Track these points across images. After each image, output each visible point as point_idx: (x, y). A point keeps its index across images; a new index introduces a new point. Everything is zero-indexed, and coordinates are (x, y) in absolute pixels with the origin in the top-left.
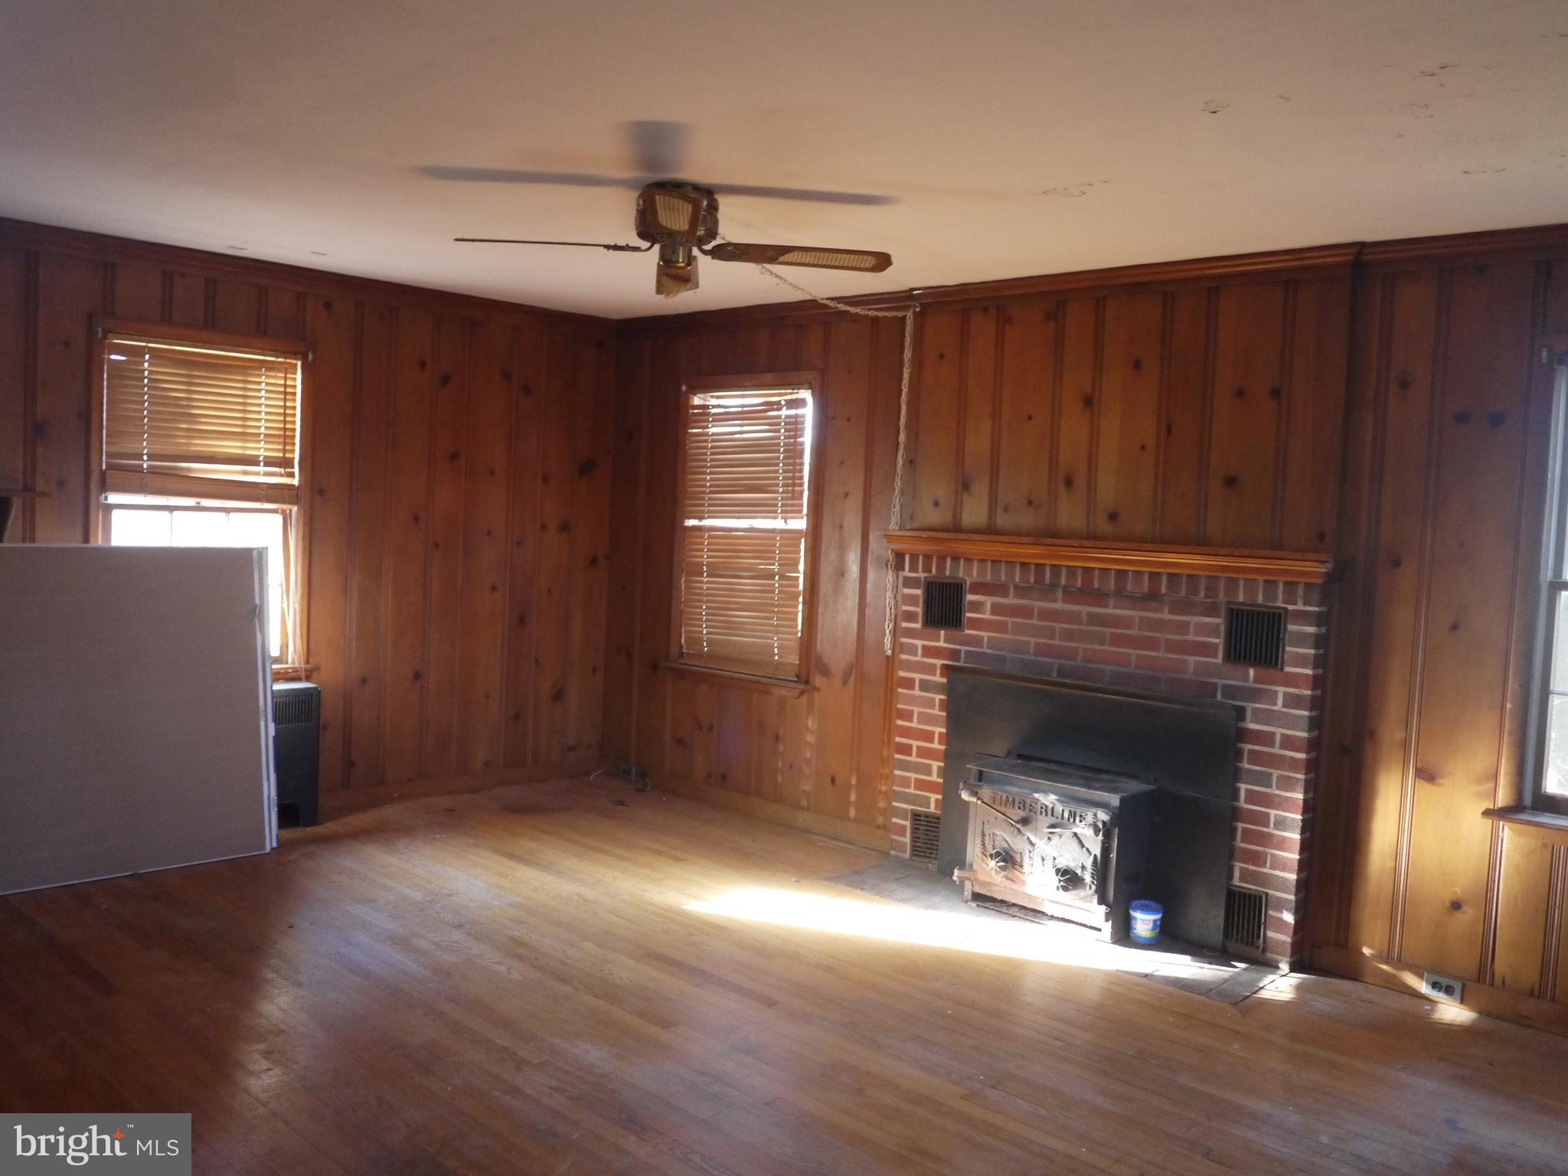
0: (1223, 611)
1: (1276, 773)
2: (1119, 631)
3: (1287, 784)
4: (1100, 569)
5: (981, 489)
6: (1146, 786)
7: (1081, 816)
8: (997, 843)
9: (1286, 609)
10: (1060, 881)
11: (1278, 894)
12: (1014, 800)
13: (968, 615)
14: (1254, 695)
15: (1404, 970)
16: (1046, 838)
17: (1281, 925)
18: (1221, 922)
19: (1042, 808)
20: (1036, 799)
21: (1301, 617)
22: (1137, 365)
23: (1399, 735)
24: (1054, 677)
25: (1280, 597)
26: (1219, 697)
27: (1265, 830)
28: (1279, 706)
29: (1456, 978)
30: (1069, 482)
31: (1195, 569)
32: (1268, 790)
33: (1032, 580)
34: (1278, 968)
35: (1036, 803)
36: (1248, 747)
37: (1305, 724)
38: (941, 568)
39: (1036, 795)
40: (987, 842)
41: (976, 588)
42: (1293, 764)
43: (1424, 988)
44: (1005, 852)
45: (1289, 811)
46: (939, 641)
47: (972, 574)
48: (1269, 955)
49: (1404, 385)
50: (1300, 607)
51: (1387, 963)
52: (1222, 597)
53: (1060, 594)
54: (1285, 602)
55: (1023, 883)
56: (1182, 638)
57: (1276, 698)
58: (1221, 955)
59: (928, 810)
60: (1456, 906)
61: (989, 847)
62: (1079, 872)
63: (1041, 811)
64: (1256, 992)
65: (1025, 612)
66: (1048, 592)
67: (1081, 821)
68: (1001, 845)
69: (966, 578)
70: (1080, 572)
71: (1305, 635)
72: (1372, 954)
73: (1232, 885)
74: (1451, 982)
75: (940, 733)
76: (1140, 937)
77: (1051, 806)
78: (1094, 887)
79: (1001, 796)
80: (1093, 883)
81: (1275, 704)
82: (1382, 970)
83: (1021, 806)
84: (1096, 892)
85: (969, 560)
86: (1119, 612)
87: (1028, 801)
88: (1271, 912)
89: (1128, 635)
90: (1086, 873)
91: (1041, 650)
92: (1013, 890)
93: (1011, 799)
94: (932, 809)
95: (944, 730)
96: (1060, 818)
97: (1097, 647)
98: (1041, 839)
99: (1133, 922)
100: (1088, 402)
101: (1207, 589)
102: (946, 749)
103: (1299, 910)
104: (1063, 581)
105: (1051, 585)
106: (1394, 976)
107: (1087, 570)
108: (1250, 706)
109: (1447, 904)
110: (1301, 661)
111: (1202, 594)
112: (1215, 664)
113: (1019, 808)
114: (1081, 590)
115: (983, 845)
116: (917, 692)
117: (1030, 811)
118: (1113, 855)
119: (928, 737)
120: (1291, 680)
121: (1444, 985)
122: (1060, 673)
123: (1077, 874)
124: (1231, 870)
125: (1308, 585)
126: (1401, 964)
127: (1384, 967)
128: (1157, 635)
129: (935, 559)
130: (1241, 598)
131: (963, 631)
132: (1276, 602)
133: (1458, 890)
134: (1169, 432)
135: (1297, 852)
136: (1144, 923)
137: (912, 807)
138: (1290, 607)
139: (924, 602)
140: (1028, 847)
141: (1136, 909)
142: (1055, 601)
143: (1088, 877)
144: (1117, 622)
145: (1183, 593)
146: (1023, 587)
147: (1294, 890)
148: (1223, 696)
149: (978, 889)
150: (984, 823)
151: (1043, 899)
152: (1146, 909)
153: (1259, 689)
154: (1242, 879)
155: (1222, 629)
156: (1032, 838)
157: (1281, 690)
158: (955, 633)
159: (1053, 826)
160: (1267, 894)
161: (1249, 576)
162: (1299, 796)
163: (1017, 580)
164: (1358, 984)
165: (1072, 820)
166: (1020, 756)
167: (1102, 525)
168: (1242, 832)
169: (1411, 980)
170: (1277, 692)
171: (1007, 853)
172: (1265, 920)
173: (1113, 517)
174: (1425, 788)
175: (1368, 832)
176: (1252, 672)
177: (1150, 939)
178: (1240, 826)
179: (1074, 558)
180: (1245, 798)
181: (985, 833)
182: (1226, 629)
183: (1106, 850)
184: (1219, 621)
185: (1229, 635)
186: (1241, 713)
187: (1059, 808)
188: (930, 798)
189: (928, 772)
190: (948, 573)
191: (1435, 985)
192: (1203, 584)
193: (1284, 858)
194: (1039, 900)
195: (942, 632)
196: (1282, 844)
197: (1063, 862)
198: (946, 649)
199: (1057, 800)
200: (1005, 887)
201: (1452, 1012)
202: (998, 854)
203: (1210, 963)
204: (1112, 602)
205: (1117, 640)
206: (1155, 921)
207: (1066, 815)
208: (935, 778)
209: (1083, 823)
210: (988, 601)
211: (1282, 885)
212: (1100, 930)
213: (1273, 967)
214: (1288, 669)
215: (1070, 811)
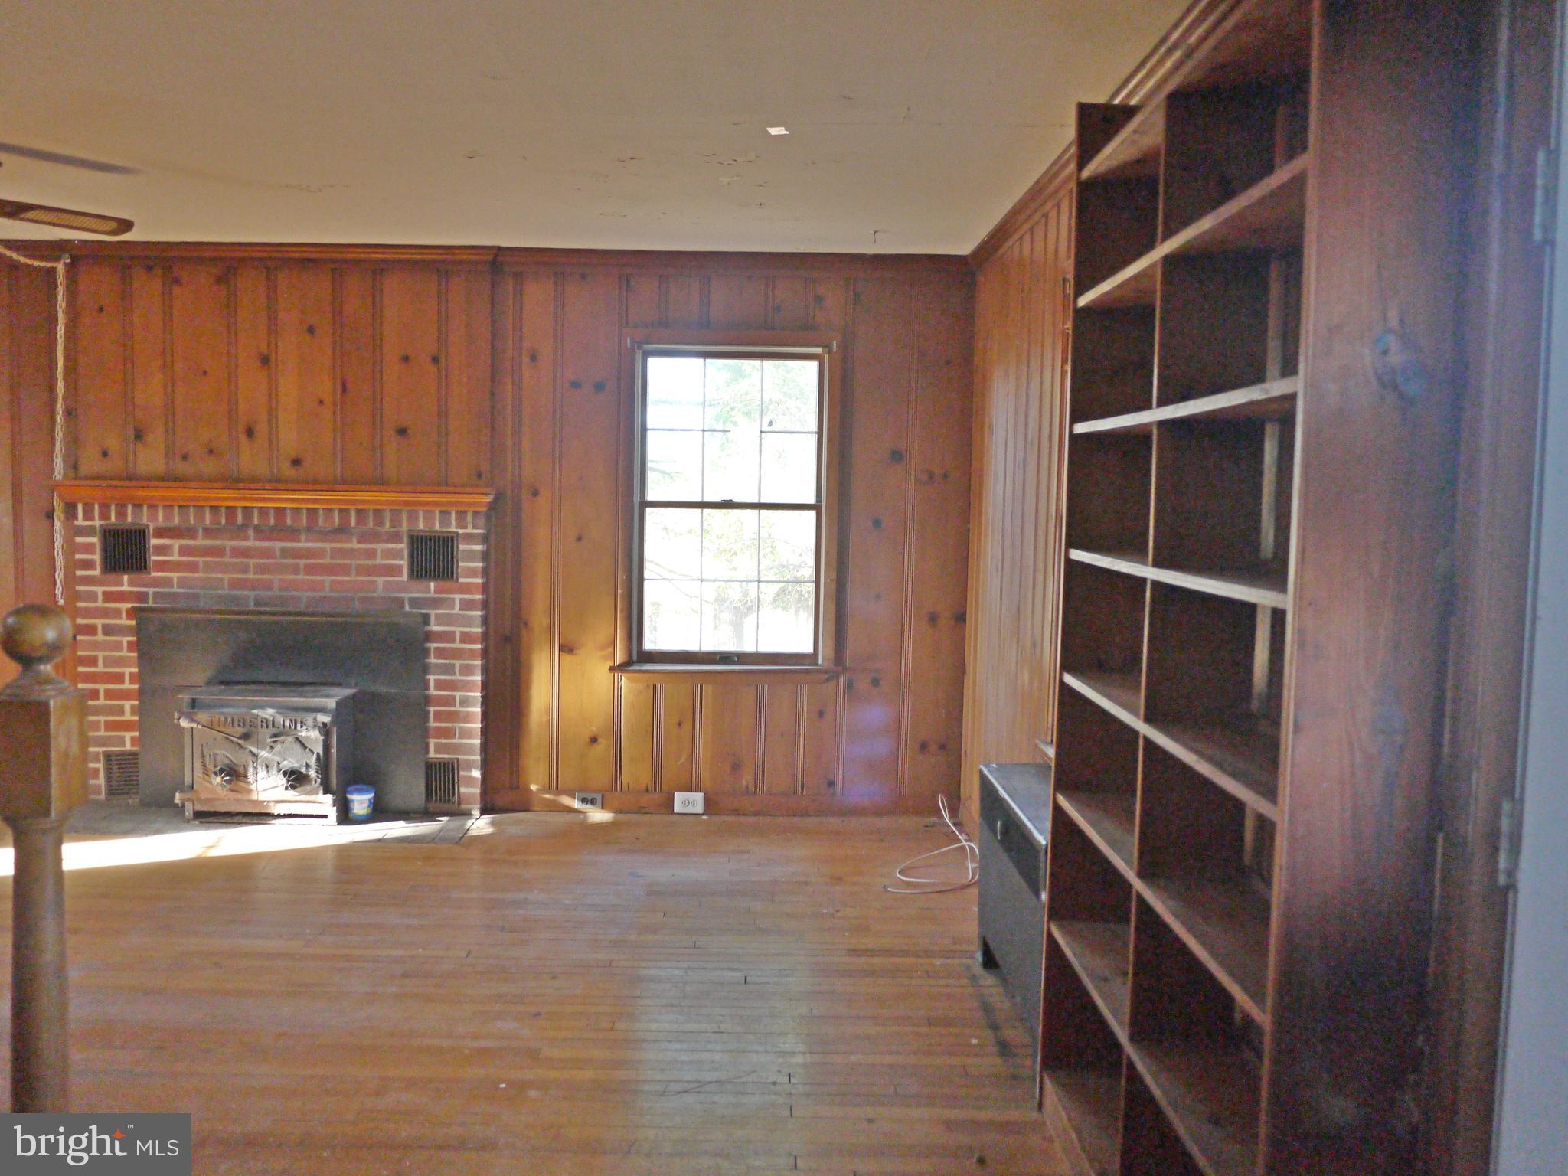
0: (405, 539)
1: (457, 663)
2: (313, 561)
3: (467, 670)
4: (291, 508)
5: (156, 438)
6: (349, 690)
7: (302, 722)
8: (218, 761)
9: (457, 533)
10: (288, 781)
11: (466, 757)
12: (233, 720)
13: (154, 558)
14: (436, 603)
15: (563, 794)
16: (269, 747)
17: (470, 780)
18: (423, 789)
19: (262, 722)
20: (255, 715)
21: (470, 538)
22: (311, 330)
23: (545, 622)
24: (252, 607)
25: (454, 523)
26: (407, 608)
27: (452, 709)
28: (457, 610)
29: (596, 791)
30: (250, 432)
31: (379, 505)
32: (453, 678)
33: (223, 521)
34: (471, 815)
35: (256, 719)
36: (433, 646)
37: (479, 621)
38: (122, 514)
39: (255, 712)
40: (207, 762)
41: (160, 533)
42: (472, 654)
43: (576, 804)
44: (228, 767)
45: (470, 691)
46: (122, 585)
47: (158, 520)
48: (464, 807)
49: (534, 358)
50: (469, 530)
51: (549, 793)
52: (405, 527)
53: (251, 533)
54: (457, 528)
55: (250, 791)
56: (370, 562)
57: (454, 604)
58: (427, 815)
59: (123, 749)
60: (594, 740)
61: (210, 767)
62: (304, 770)
63: (262, 726)
64: (466, 833)
65: (218, 552)
66: (240, 531)
67: (302, 727)
68: (222, 762)
69: (149, 523)
70: (272, 512)
71: (472, 552)
72: (538, 789)
73: (429, 758)
74: (594, 795)
75: (131, 674)
76: (359, 816)
77: (271, 719)
78: (319, 780)
79: (219, 719)
80: (318, 777)
81: (453, 609)
82: (546, 799)
83: (241, 724)
84: (321, 784)
85: (153, 507)
86: (310, 545)
87: (248, 719)
88: (461, 773)
89: (322, 564)
90: (310, 770)
91: (234, 584)
92: (238, 800)
93: (229, 719)
94: (128, 747)
95: (136, 670)
96: (282, 727)
97: (292, 577)
98: (263, 749)
99: (351, 805)
100: (265, 361)
101: (392, 521)
102: (139, 688)
103: (485, 766)
104: (256, 521)
105: (243, 525)
106: (555, 800)
107: (280, 511)
108: (433, 613)
109: (588, 740)
110: (472, 573)
111: (388, 525)
112: (402, 581)
113: (239, 725)
114: (273, 529)
115: (204, 765)
116: (100, 637)
117: (251, 726)
118: (334, 751)
119: (119, 678)
120: (466, 589)
121: (589, 799)
122: (257, 604)
123: (302, 773)
124: (427, 746)
125: (476, 513)
126: (559, 792)
127: (547, 796)
128: (348, 562)
129: (113, 507)
130: (421, 526)
131: (150, 574)
132: (450, 528)
133: (594, 728)
134: (344, 390)
135: (480, 722)
136: (360, 802)
137: (104, 749)
138: (461, 531)
139: (101, 550)
140: (251, 759)
141: (351, 793)
142: (246, 539)
143: (312, 773)
144: (309, 554)
145: (371, 524)
146: (212, 530)
147: (479, 752)
148: (411, 607)
149: (199, 808)
150: (202, 746)
151: (269, 802)
152: (360, 791)
153: (440, 599)
154: (437, 751)
155: (406, 553)
156: (254, 750)
157: (457, 597)
158: (137, 576)
159: (275, 736)
160: (458, 759)
161: (426, 508)
162: (478, 678)
163: (208, 522)
164: (528, 813)
165: (293, 727)
166: (222, 683)
167: (288, 471)
168: (434, 714)
169: (566, 800)
170: (453, 599)
171: (231, 769)
172: (458, 780)
173: (296, 462)
174: (567, 659)
175: (528, 699)
176: (432, 585)
177: (367, 815)
178: (432, 709)
179: (264, 500)
180: (435, 686)
181: (205, 754)
182: (408, 554)
183: (327, 747)
184: (403, 546)
185: (412, 556)
186: (426, 619)
187: (280, 719)
188: (124, 737)
189: (121, 711)
190: (130, 519)
191: (584, 801)
192: (387, 516)
193: (469, 728)
194: (265, 804)
195: (126, 577)
196: (467, 717)
197: (287, 764)
198: (131, 592)
199: (277, 713)
200: (229, 799)
201: (598, 816)
202: (222, 771)
203: (422, 822)
204: (303, 537)
205: (310, 569)
206: (370, 800)
207: (287, 723)
208: (128, 716)
209: (304, 728)
210: (176, 544)
211: (468, 750)
212: (325, 817)
213: (468, 814)
214: (461, 580)
215: (291, 721)
